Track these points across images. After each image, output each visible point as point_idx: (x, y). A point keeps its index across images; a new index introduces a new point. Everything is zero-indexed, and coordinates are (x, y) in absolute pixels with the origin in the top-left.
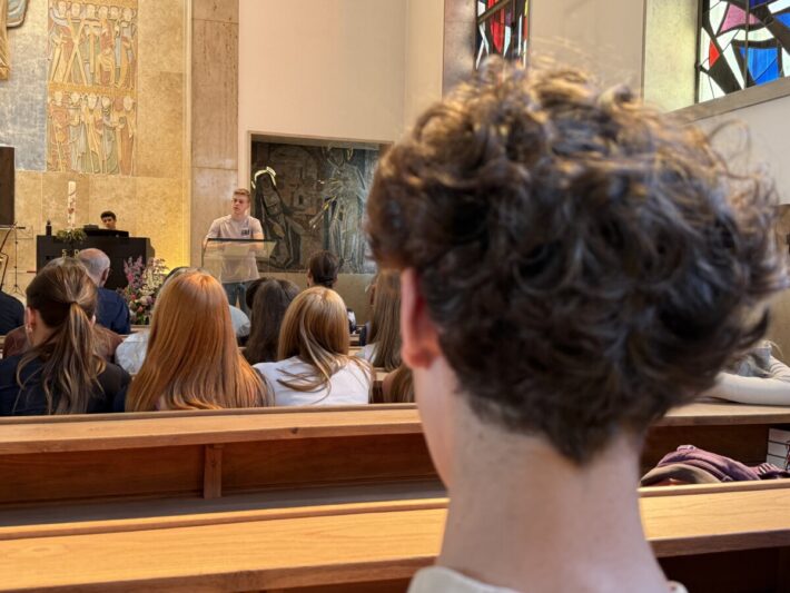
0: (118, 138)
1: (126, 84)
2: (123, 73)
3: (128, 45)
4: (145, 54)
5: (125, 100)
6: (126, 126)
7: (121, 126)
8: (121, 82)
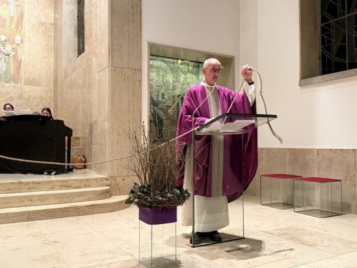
0: (11, 61)
1: (17, 27)
2: (15, 21)
3: (18, 4)
4: (29, 10)
5: (16, 37)
6: (16, 54)
7: (13, 53)
8: (13, 26)
